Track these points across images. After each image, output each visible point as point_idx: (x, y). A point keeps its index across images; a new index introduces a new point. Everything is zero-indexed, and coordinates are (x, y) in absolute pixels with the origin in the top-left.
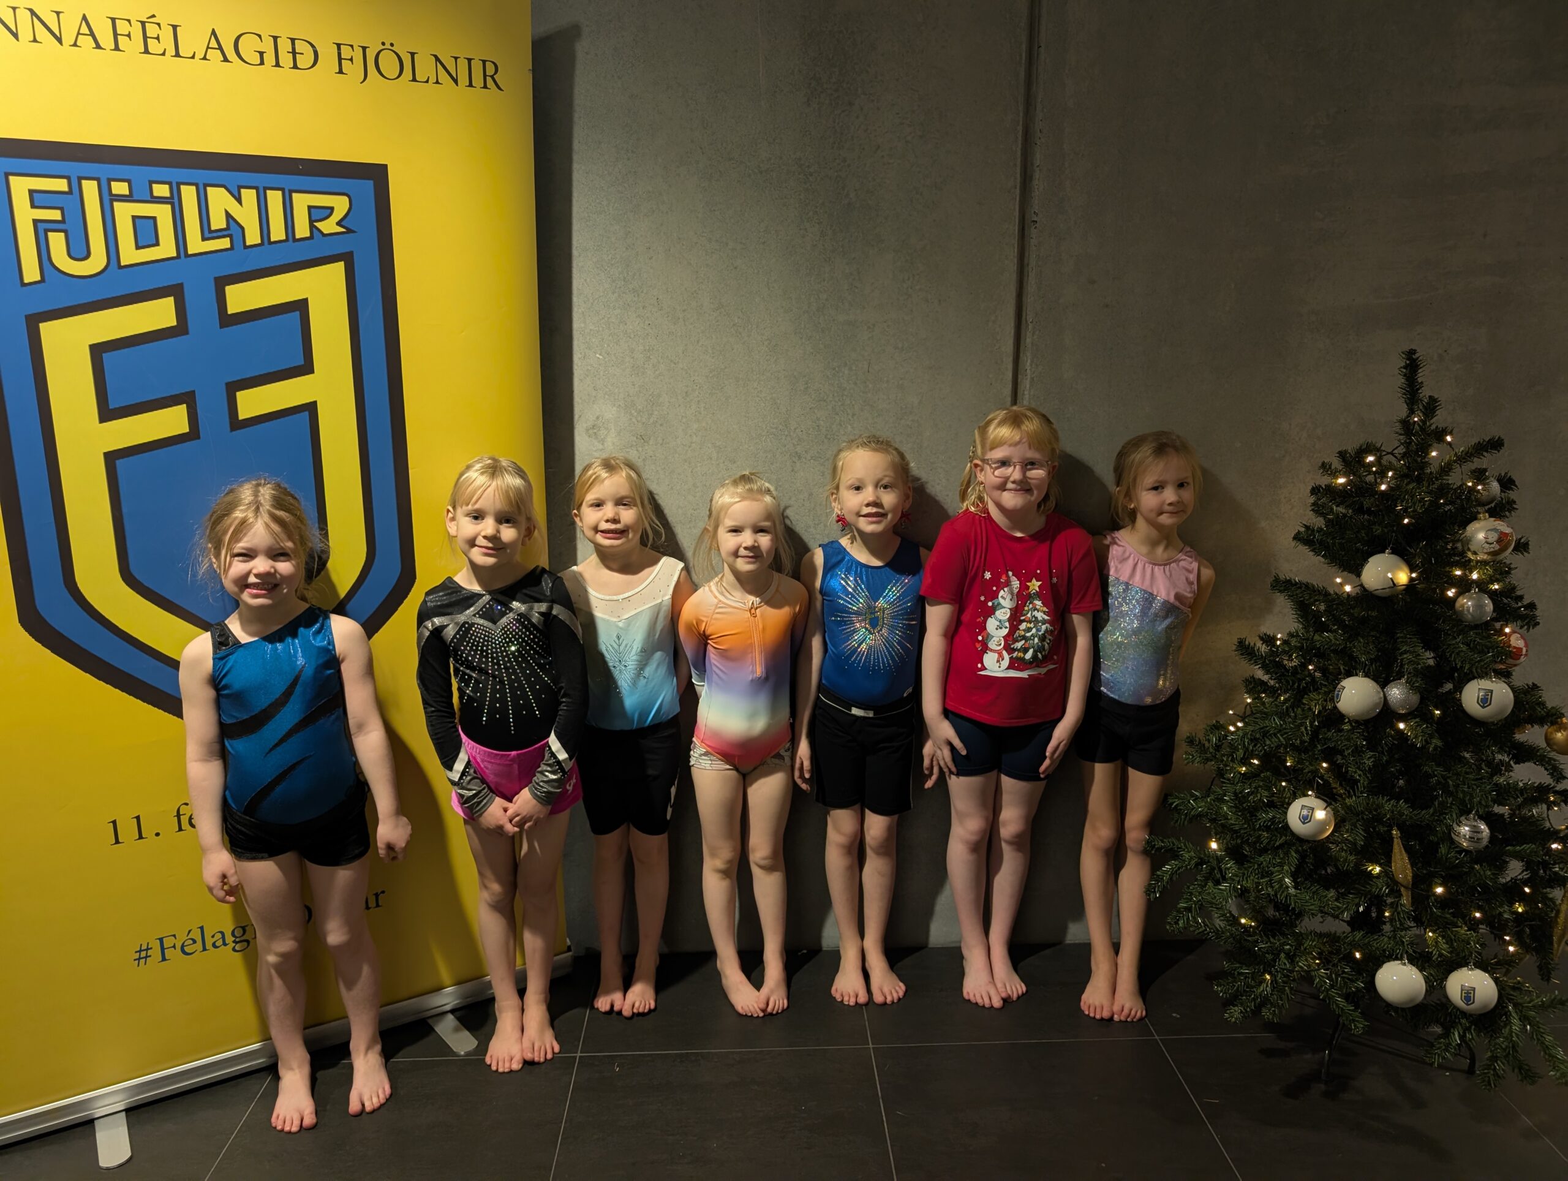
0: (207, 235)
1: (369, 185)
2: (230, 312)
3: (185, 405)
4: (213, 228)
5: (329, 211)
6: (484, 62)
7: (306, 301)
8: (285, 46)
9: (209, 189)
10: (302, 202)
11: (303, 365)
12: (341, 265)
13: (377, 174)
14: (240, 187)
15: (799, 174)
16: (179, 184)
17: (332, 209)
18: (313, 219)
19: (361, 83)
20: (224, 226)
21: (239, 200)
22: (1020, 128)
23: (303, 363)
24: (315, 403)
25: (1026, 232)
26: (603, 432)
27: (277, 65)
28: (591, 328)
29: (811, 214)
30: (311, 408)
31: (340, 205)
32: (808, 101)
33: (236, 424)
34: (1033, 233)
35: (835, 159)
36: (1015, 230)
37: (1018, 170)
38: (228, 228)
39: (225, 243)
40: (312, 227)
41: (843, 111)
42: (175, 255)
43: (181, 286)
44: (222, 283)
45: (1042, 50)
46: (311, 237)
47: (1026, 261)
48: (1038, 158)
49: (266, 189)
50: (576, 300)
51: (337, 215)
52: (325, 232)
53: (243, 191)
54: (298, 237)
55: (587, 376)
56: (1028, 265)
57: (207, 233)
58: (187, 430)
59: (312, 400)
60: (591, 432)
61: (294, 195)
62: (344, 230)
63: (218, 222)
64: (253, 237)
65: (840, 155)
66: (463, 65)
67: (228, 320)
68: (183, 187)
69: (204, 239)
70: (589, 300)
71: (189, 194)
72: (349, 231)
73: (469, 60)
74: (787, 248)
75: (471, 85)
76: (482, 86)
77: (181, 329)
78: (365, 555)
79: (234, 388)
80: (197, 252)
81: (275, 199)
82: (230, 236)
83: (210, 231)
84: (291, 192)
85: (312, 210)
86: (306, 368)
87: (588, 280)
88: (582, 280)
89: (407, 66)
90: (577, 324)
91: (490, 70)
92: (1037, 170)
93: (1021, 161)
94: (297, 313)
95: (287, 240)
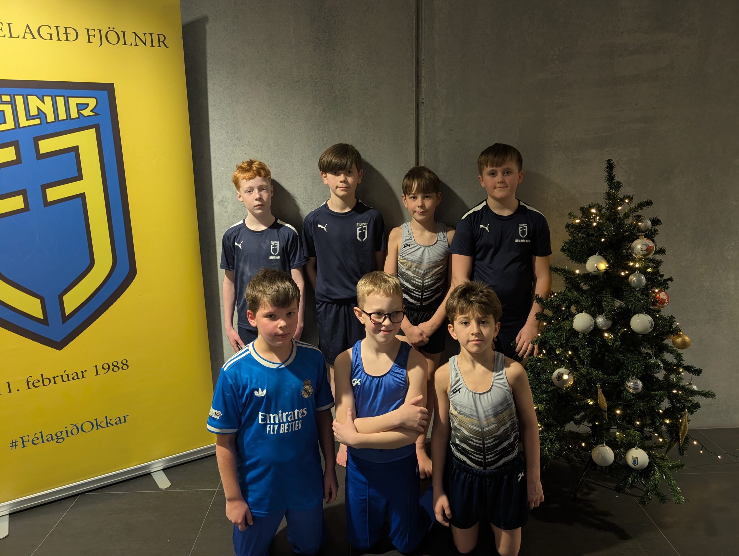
0: (29, 118)
1: (106, 93)
2: (41, 153)
3: (22, 196)
4: (31, 114)
5: (87, 105)
6: (158, 35)
7: (77, 147)
8: (62, 31)
9: (29, 97)
10: (73, 102)
11: (77, 177)
12: (94, 130)
13: (109, 88)
14: (43, 96)
15: (312, 83)
16: (14, 95)
17: (88, 105)
18: (79, 109)
19: (99, 46)
20: (37, 113)
21: (43, 102)
22: (414, 59)
23: (77, 175)
24: (84, 193)
25: (419, 107)
26: (226, 203)
27: (59, 39)
28: (218, 156)
29: (318, 101)
30: (82, 196)
31: (92, 102)
32: (314, 48)
33: (47, 204)
34: (422, 108)
35: (328, 75)
36: (414, 107)
37: (414, 79)
38: (39, 114)
39: (37, 121)
40: (79, 113)
41: (331, 53)
42: (14, 127)
43: (17, 141)
44: (36, 140)
45: (423, 22)
46: (79, 118)
47: (420, 120)
48: (423, 73)
49: (56, 96)
50: (212, 143)
51: (91, 107)
52: (85, 115)
53: (45, 97)
54: (72, 117)
55: (218, 178)
56: (421, 122)
57: (29, 117)
58: (23, 207)
59: (82, 192)
60: (221, 203)
61: (70, 99)
62: (94, 114)
63: (34, 112)
64: (51, 118)
65: (330, 73)
66: (148, 37)
67: (40, 156)
68: (16, 97)
69: (27, 120)
70: (217, 143)
71: (19, 100)
72: (97, 114)
73: (151, 34)
74: (308, 117)
75: (152, 46)
76: (158, 46)
77: (18, 161)
78: (112, 262)
79: (44, 187)
80: (24, 126)
81: (60, 101)
82: (40, 118)
83: (30, 116)
84: (68, 97)
85: (79, 105)
86: (79, 177)
87: (216, 134)
88: (214, 134)
89: (121, 38)
90: (213, 154)
91: (162, 38)
92: (423, 78)
93: (415, 74)
94: (74, 152)
95: (67, 119)
